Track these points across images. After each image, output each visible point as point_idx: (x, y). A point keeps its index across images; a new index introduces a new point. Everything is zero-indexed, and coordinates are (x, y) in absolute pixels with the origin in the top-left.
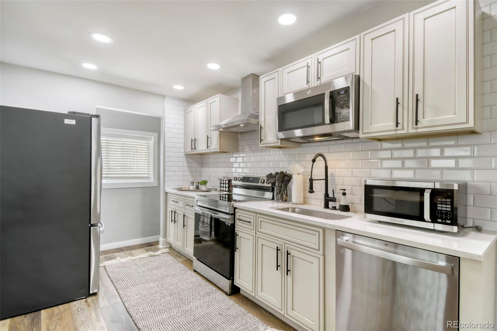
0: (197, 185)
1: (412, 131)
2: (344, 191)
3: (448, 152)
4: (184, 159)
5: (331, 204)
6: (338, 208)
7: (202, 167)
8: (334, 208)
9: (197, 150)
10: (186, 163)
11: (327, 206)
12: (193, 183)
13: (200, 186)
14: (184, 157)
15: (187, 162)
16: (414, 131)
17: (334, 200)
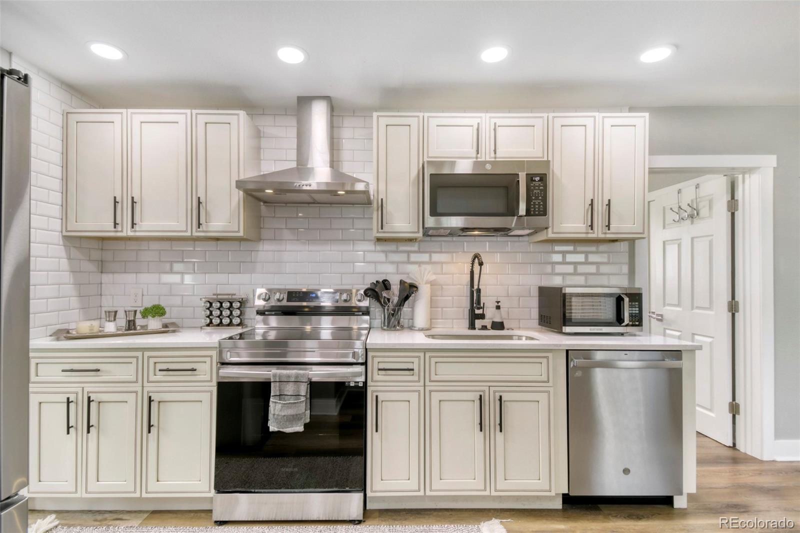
0: (132, 318)
1: (601, 236)
2: (498, 303)
3: (593, 258)
4: (60, 251)
5: (478, 323)
6: (489, 327)
7: (102, 272)
8: (484, 328)
9: (137, 229)
10: (66, 260)
11: (472, 326)
12: (115, 316)
13: (140, 322)
14: (61, 243)
15: (69, 259)
16: (603, 236)
17: (482, 317)
